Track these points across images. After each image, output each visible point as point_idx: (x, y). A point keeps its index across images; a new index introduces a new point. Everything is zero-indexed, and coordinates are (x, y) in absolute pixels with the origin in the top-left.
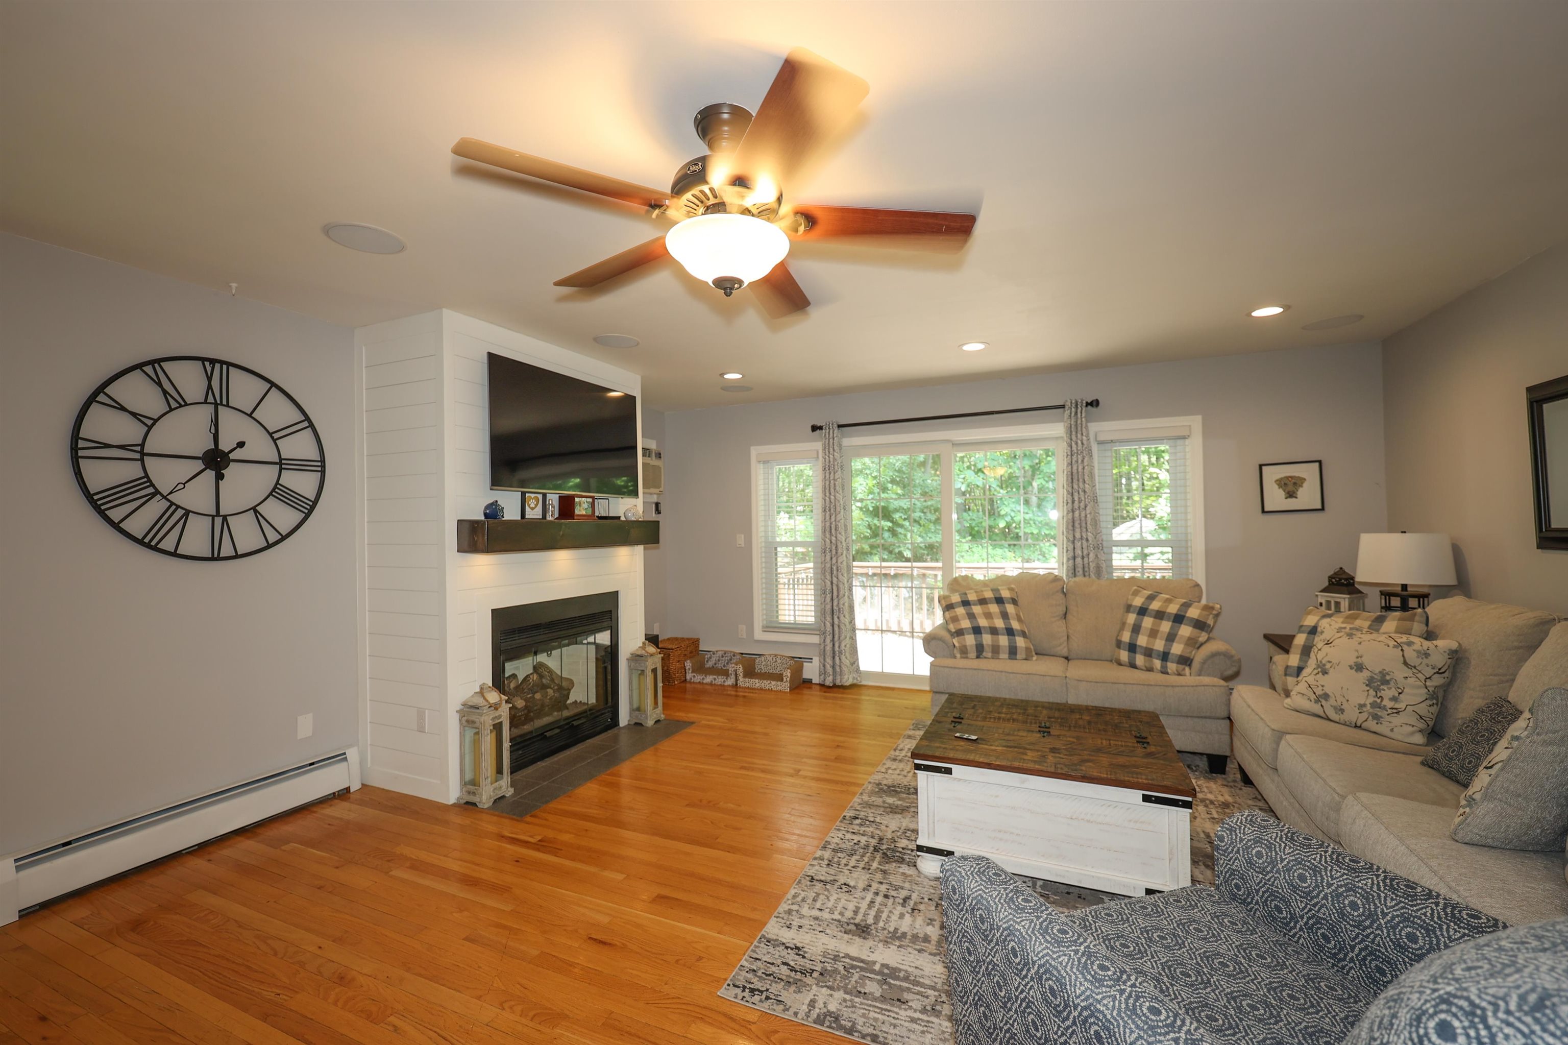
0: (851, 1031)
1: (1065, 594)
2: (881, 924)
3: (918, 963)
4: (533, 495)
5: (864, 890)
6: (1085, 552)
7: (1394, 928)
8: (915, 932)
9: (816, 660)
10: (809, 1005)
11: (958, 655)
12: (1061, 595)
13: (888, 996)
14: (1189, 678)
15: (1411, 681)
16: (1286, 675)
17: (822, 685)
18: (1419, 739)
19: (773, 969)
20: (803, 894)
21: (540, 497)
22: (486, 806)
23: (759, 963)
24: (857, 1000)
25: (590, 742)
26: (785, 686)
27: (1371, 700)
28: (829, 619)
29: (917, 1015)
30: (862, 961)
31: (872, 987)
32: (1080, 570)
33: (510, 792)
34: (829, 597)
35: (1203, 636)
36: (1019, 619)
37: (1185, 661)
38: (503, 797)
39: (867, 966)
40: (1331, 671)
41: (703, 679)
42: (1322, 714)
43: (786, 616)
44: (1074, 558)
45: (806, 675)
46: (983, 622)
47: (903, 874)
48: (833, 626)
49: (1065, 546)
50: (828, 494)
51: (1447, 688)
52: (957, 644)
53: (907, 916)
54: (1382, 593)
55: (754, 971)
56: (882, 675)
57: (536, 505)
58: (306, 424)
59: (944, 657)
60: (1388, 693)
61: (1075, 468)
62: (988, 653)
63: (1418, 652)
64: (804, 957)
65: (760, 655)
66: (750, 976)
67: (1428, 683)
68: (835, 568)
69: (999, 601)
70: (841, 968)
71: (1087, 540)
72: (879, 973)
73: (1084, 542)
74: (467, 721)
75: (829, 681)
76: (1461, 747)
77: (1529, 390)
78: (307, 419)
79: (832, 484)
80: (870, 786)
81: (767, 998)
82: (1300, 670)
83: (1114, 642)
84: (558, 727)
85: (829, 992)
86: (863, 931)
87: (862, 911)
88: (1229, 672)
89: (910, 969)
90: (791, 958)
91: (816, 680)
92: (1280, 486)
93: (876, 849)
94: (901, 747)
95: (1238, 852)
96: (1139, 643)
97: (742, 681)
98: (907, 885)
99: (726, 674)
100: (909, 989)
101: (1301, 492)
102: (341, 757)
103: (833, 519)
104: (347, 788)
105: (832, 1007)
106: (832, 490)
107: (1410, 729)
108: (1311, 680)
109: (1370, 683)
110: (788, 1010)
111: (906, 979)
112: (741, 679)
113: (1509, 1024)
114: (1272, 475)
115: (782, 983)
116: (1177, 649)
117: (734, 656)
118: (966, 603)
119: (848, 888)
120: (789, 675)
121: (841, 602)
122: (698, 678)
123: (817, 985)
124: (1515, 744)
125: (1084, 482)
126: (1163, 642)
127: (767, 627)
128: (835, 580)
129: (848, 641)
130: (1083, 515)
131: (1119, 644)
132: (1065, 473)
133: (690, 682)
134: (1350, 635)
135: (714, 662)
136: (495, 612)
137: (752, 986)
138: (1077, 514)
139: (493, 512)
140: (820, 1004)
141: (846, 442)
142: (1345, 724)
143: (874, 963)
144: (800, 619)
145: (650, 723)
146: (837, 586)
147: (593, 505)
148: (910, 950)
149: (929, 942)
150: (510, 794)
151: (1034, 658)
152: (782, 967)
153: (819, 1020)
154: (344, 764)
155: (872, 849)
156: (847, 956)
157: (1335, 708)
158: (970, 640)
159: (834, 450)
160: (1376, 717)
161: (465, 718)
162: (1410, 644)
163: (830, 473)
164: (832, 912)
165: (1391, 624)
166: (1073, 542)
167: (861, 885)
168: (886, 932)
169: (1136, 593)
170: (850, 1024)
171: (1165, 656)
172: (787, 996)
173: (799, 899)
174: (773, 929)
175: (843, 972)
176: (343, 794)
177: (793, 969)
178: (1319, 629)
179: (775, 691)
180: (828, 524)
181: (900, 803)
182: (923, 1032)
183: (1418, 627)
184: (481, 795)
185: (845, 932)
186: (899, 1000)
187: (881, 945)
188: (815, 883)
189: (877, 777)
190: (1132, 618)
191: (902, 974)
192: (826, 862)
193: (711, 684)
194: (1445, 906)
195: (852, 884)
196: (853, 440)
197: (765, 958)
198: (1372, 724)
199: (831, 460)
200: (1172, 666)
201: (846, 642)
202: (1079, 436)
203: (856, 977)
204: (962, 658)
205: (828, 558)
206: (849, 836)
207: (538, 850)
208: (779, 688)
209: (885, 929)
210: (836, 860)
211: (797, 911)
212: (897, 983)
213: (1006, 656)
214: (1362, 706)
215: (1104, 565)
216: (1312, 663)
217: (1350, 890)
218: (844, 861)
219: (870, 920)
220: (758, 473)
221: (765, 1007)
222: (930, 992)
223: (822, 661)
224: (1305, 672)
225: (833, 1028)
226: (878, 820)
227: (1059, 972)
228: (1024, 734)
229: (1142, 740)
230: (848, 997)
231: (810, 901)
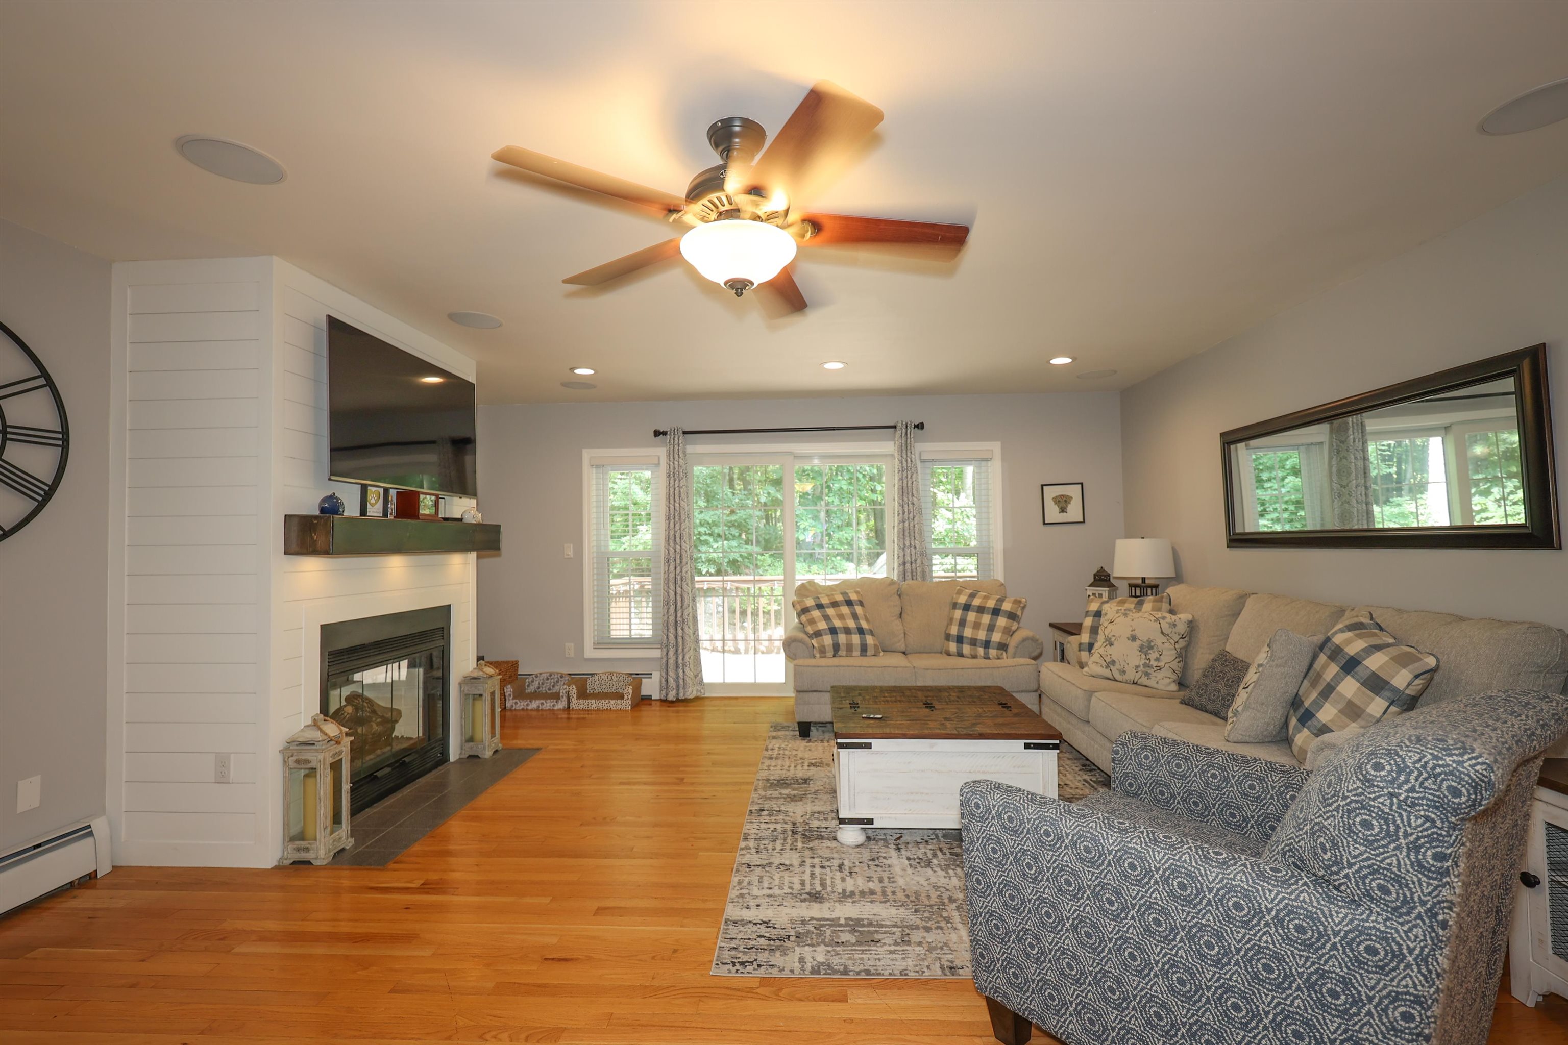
0: (846, 972)
1: (900, 596)
2: (829, 889)
3: (875, 911)
4: (374, 489)
5: (801, 866)
6: (913, 559)
7: (1240, 784)
8: (860, 889)
9: (656, 676)
10: (800, 962)
11: (818, 655)
12: (897, 597)
13: (863, 940)
14: (1007, 660)
15: (1167, 645)
16: (1080, 650)
17: (664, 702)
18: (1174, 687)
19: (752, 943)
20: (747, 880)
21: (381, 491)
22: (325, 863)
23: (736, 942)
24: (838, 949)
25: (421, 781)
26: (626, 704)
27: (1143, 662)
28: (672, 630)
29: (893, 948)
30: (828, 920)
31: (845, 937)
32: (909, 574)
33: (349, 843)
34: (672, 608)
35: (1015, 626)
36: (867, 620)
37: (1003, 647)
38: (343, 850)
39: (835, 922)
40: (1115, 643)
41: (527, 705)
42: (1111, 677)
43: (619, 630)
44: (904, 564)
45: (645, 692)
46: (837, 623)
47: (828, 847)
48: (676, 638)
49: (896, 552)
50: (672, 502)
51: (1186, 648)
52: (816, 645)
53: (848, 879)
54: (1130, 586)
55: (734, 948)
56: (724, 685)
57: (377, 501)
58: (42, 381)
59: (804, 657)
60: (1153, 655)
61: (905, 482)
62: (842, 652)
63: (1169, 624)
64: (775, 928)
65: (592, 674)
66: (733, 953)
67: (1177, 646)
68: (679, 577)
69: (849, 603)
70: (813, 929)
71: (915, 548)
72: (846, 925)
73: (913, 549)
74: (298, 762)
75: (671, 697)
76: (1207, 686)
77: (1222, 435)
78: (44, 374)
79: (677, 492)
80: (760, 783)
81: (759, 966)
82: (1091, 646)
83: (943, 636)
84: (388, 766)
85: (811, 949)
86: (816, 897)
87: (807, 882)
88: (1035, 654)
89: (870, 917)
90: (763, 930)
91: (656, 696)
92: (1056, 503)
93: (794, 833)
94: (770, 747)
95: (1131, 759)
96: (965, 635)
97: (576, 704)
98: (835, 855)
99: (556, 697)
100: (877, 931)
101: (1070, 508)
102: (86, 832)
103: (677, 528)
104: (89, 875)
105: (821, 958)
106: (677, 497)
107: (1168, 680)
108: (1102, 651)
109: (1141, 649)
110: (783, 970)
111: (870, 924)
112: (574, 700)
113: (1410, 751)
114: (1050, 493)
115: (767, 952)
116: (996, 637)
117: (562, 677)
118: (820, 606)
119: (788, 868)
120: (631, 692)
121: (686, 613)
122: (521, 705)
123: (798, 946)
124: (1261, 669)
125: (913, 495)
126: (985, 633)
127: (598, 644)
128: (679, 590)
129: (692, 652)
130: (912, 525)
131: (948, 637)
132: (896, 487)
133: (511, 710)
134: (1125, 615)
135: (537, 685)
136: (323, 627)
137: (740, 960)
138: (906, 524)
139: (331, 507)
140: (808, 959)
141: (690, 449)
142: (1126, 683)
143: (839, 919)
144: (636, 633)
145: (488, 754)
146: (682, 596)
147: (436, 504)
148: (863, 903)
149: (876, 894)
150: (350, 845)
151: (882, 654)
152: (758, 939)
153: (813, 971)
154: (90, 840)
155: (790, 833)
156: (812, 919)
157: (1119, 670)
158: (828, 640)
159: (679, 457)
160: (1147, 674)
161: (294, 758)
162: (1164, 618)
163: (675, 481)
164: (781, 888)
165: (1148, 605)
166: (904, 550)
167: (796, 863)
168: (836, 894)
169: (959, 593)
170: (842, 968)
171: (987, 644)
172: (777, 959)
173: (745, 884)
174: (733, 911)
175: (815, 931)
176: (89, 880)
177: (770, 939)
178: (1103, 612)
179: (617, 710)
180: (672, 533)
181: (795, 792)
182: (903, 958)
183: (1165, 606)
184: (318, 849)
185: (802, 901)
186: (873, 941)
187: (837, 904)
188: (753, 868)
189: (763, 774)
190: (958, 614)
191: (865, 922)
192: (754, 850)
193: (537, 710)
194: (1266, 763)
195: (787, 863)
196: (697, 448)
197: (739, 937)
198: (1144, 681)
199: (676, 466)
200: (993, 652)
201: (690, 655)
202: (909, 454)
203: (828, 932)
204: (821, 657)
205: (672, 567)
206: (763, 826)
207: (428, 893)
208: (620, 707)
209: (834, 892)
210: (762, 847)
211: (749, 894)
212: (865, 929)
213: (858, 653)
214: (1137, 667)
215: (927, 570)
216: (1101, 638)
217: (1210, 766)
218: (770, 847)
219: (819, 888)
220: (590, 476)
221: (761, 972)
222: (894, 930)
223: (664, 674)
224: (1096, 646)
225: (830, 974)
226: (783, 808)
227: (1091, 834)
228: (916, 710)
229: (1004, 705)
230: (830, 948)
231: (756, 883)
